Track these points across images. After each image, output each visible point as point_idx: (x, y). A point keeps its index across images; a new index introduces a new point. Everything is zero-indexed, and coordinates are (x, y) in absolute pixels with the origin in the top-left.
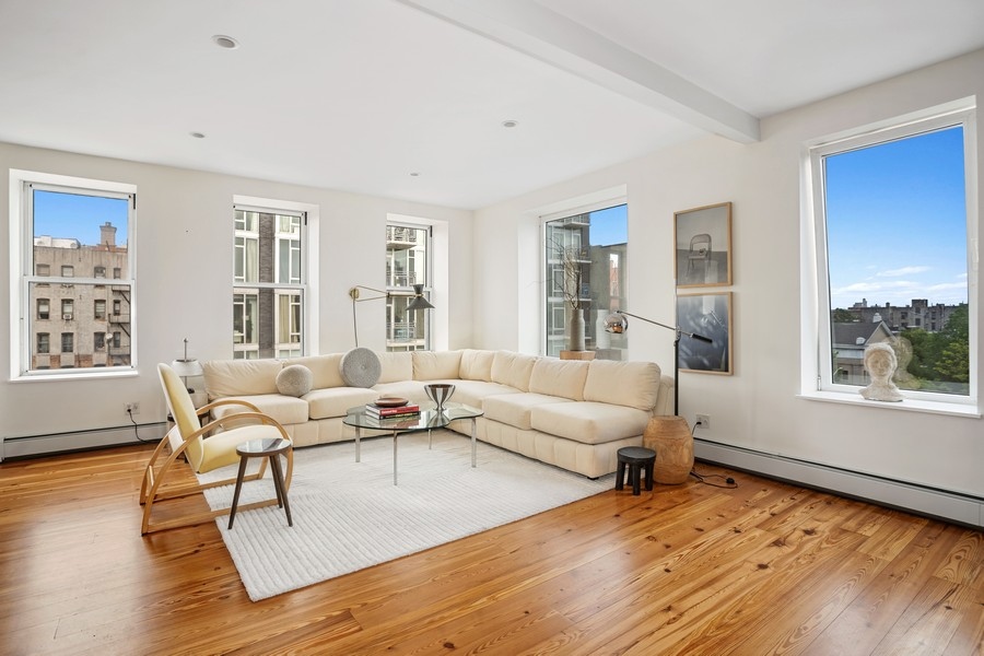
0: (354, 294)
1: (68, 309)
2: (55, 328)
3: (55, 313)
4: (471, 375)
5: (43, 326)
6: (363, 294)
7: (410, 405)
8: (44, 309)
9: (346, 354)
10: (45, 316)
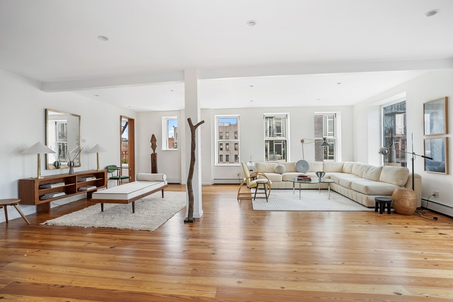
0: (302, 141)
1: (227, 147)
2: (224, 153)
3: (224, 149)
4: (346, 172)
5: (221, 153)
6: (305, 141)
7: (308, 177)
8: (221, 147)
9: (297, 162)
10: (221, 149)
